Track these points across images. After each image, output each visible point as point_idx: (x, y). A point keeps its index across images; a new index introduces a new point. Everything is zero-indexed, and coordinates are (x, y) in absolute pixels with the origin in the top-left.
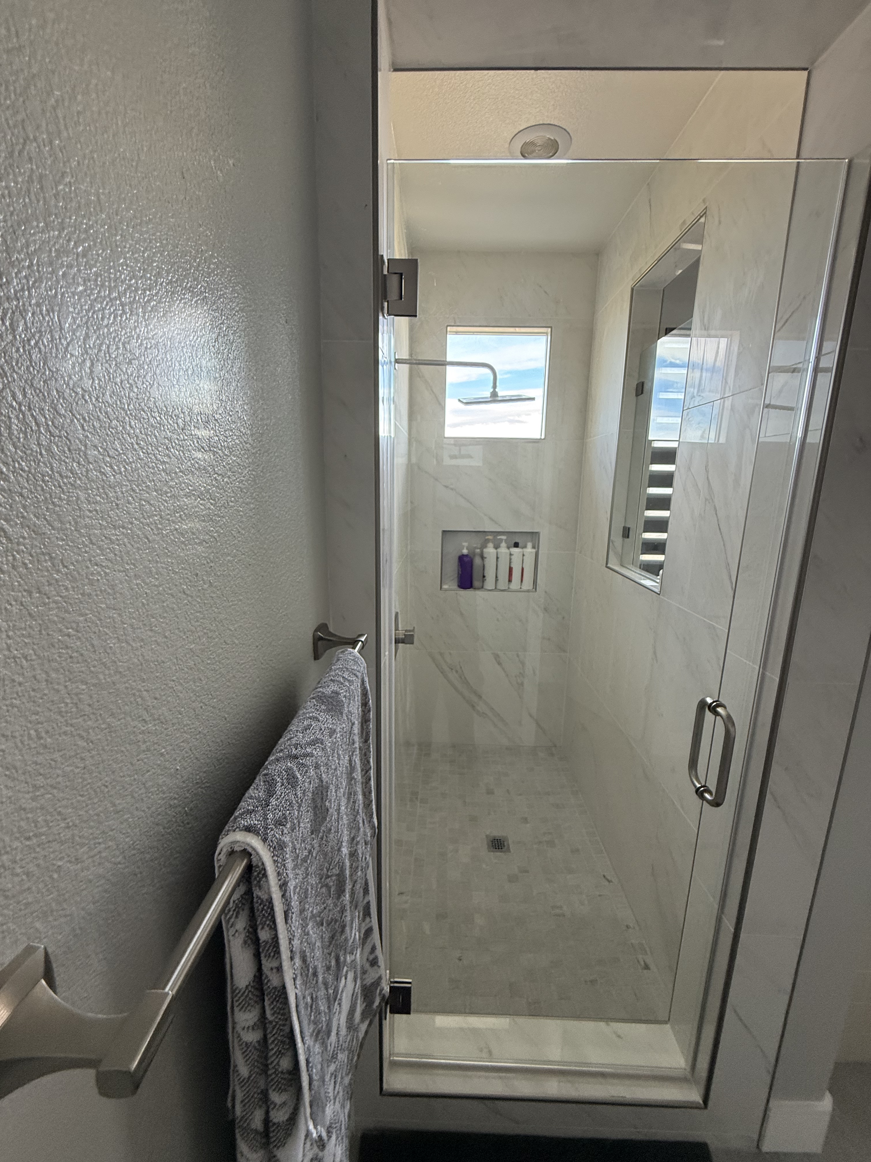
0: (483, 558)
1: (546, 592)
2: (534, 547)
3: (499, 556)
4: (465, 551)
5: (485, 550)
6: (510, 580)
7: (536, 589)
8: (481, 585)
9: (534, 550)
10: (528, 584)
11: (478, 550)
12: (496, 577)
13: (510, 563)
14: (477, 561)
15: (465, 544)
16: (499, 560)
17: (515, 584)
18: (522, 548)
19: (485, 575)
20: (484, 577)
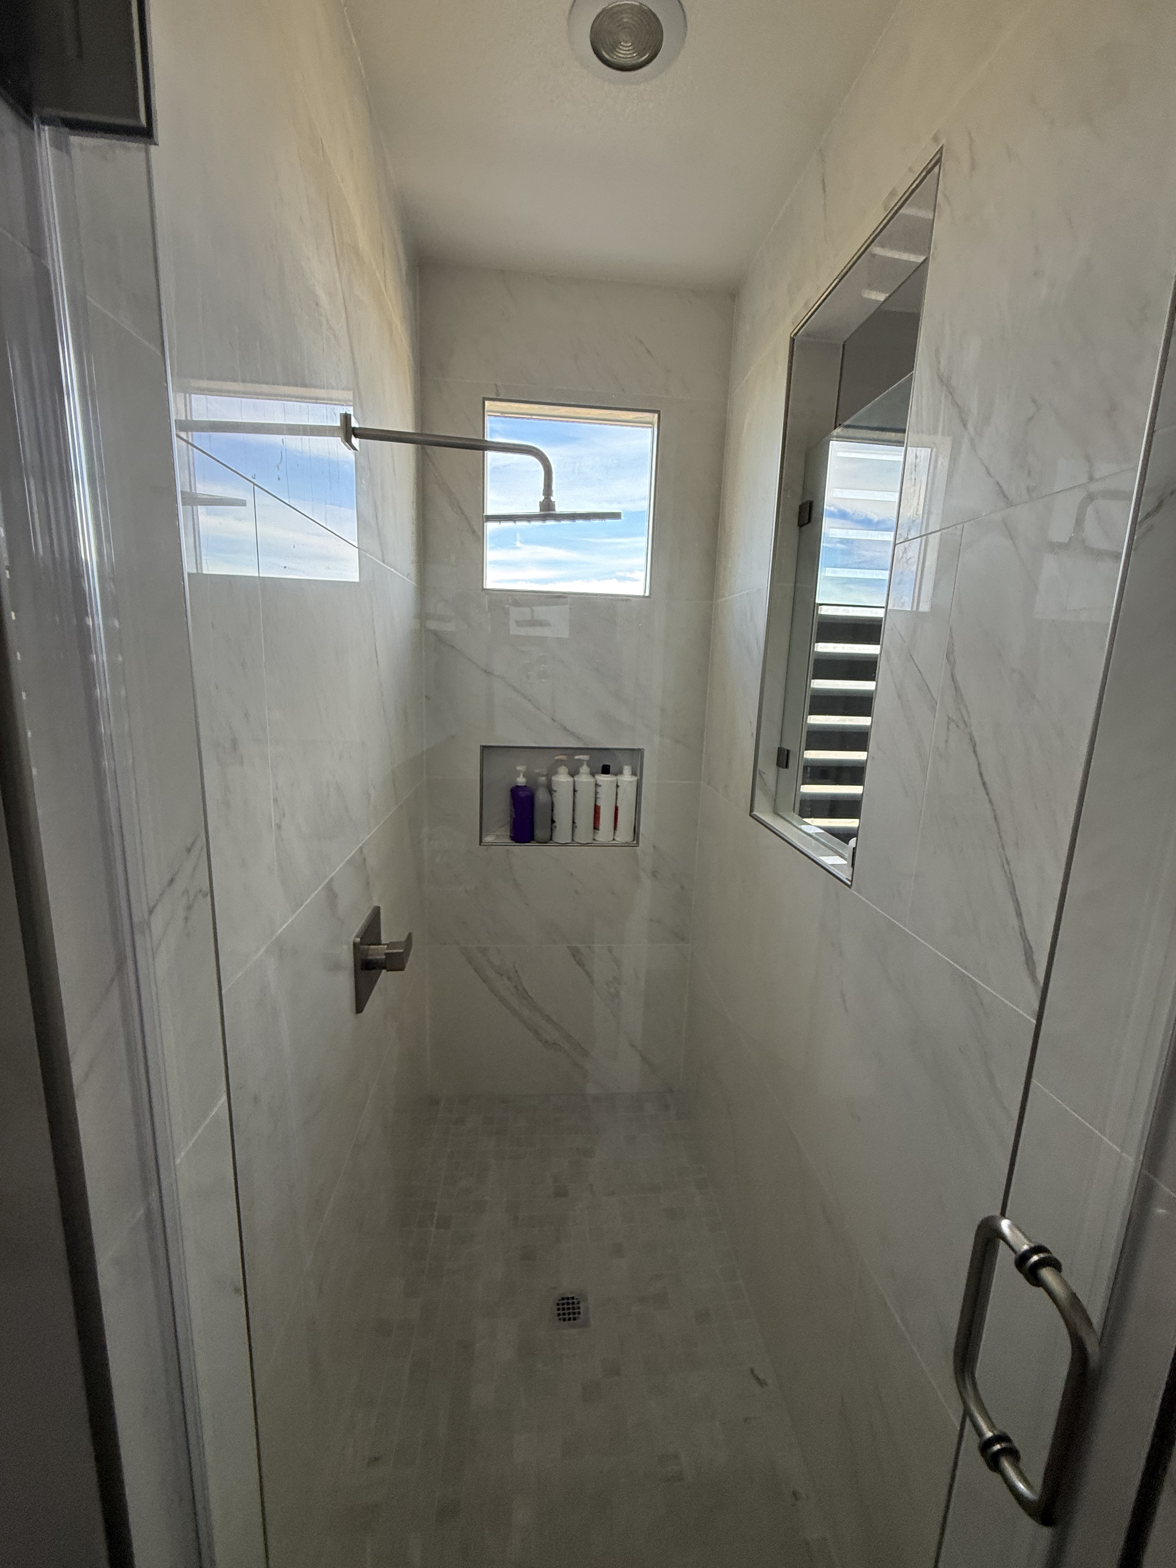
0: (551, 791)
1: (654, 847)
2: (634, 773)
3: (577, 789)
4: (521, 780)
5: (554, 778)
6: (596, 827)
7: (638, 843)
8: (548, 836)
9: (635, 779)
10: (624, 834)
11: (544, 778)
12: (574, 822)
13: (596, 799)
14: (541, 796)
15: (521, 768)
16: (577, 794)
17: (605, 832)
18: (616, 775)
19: (555, 819)
20: (553, 822)
